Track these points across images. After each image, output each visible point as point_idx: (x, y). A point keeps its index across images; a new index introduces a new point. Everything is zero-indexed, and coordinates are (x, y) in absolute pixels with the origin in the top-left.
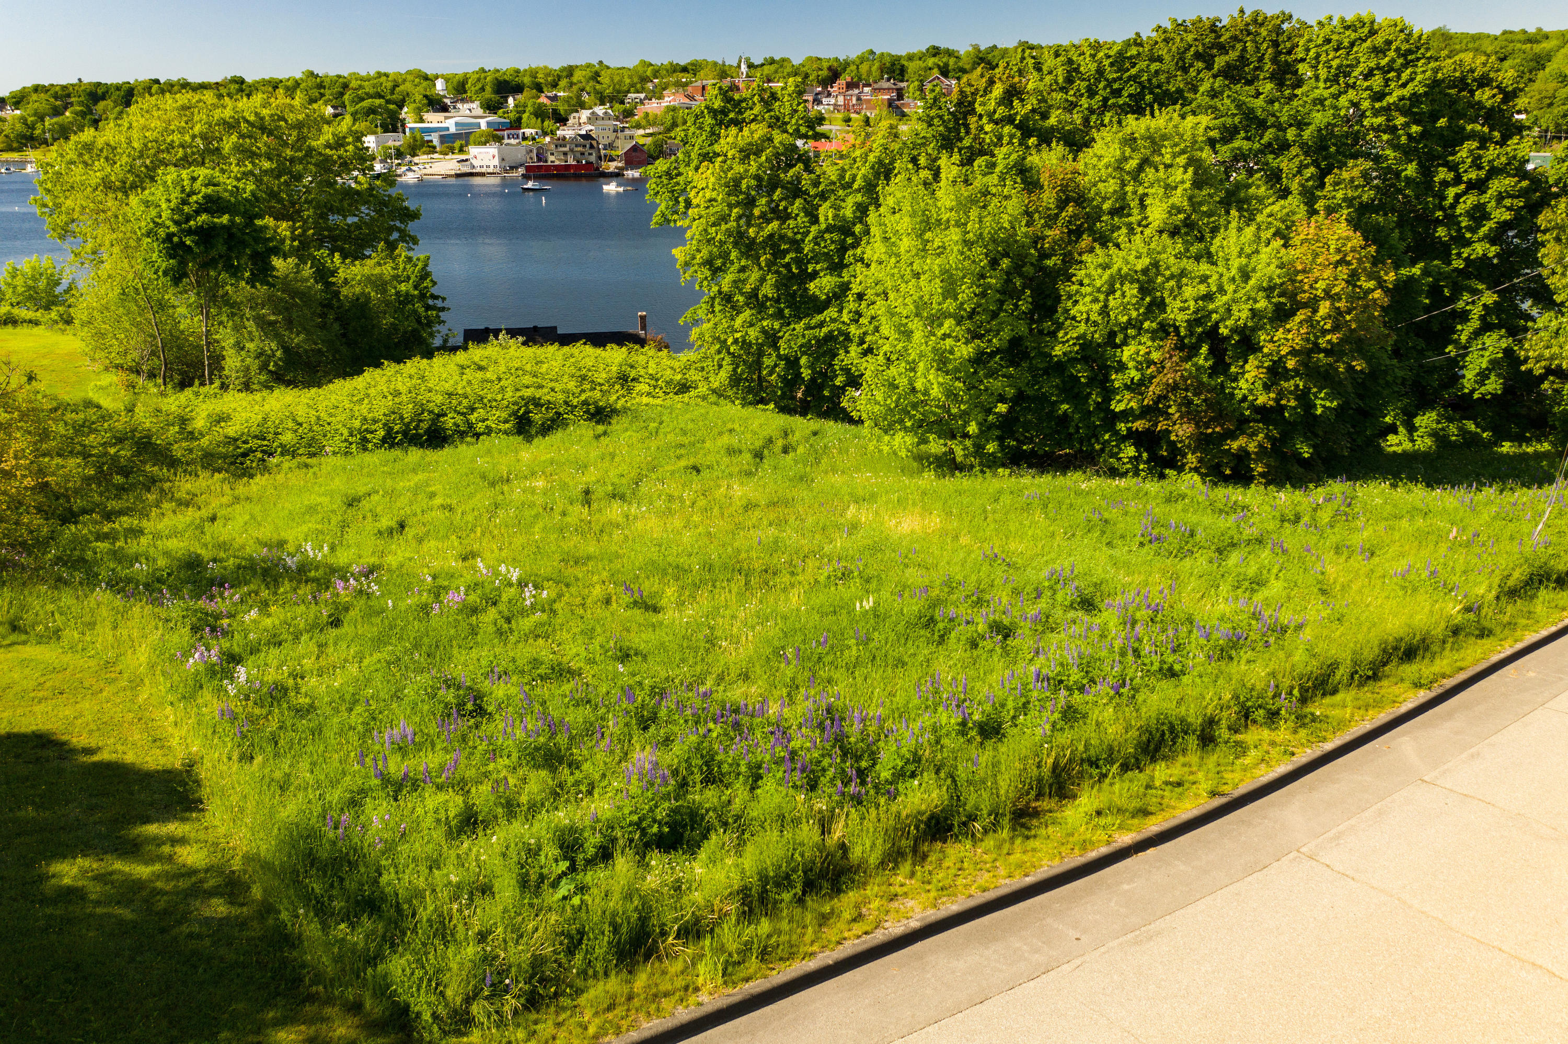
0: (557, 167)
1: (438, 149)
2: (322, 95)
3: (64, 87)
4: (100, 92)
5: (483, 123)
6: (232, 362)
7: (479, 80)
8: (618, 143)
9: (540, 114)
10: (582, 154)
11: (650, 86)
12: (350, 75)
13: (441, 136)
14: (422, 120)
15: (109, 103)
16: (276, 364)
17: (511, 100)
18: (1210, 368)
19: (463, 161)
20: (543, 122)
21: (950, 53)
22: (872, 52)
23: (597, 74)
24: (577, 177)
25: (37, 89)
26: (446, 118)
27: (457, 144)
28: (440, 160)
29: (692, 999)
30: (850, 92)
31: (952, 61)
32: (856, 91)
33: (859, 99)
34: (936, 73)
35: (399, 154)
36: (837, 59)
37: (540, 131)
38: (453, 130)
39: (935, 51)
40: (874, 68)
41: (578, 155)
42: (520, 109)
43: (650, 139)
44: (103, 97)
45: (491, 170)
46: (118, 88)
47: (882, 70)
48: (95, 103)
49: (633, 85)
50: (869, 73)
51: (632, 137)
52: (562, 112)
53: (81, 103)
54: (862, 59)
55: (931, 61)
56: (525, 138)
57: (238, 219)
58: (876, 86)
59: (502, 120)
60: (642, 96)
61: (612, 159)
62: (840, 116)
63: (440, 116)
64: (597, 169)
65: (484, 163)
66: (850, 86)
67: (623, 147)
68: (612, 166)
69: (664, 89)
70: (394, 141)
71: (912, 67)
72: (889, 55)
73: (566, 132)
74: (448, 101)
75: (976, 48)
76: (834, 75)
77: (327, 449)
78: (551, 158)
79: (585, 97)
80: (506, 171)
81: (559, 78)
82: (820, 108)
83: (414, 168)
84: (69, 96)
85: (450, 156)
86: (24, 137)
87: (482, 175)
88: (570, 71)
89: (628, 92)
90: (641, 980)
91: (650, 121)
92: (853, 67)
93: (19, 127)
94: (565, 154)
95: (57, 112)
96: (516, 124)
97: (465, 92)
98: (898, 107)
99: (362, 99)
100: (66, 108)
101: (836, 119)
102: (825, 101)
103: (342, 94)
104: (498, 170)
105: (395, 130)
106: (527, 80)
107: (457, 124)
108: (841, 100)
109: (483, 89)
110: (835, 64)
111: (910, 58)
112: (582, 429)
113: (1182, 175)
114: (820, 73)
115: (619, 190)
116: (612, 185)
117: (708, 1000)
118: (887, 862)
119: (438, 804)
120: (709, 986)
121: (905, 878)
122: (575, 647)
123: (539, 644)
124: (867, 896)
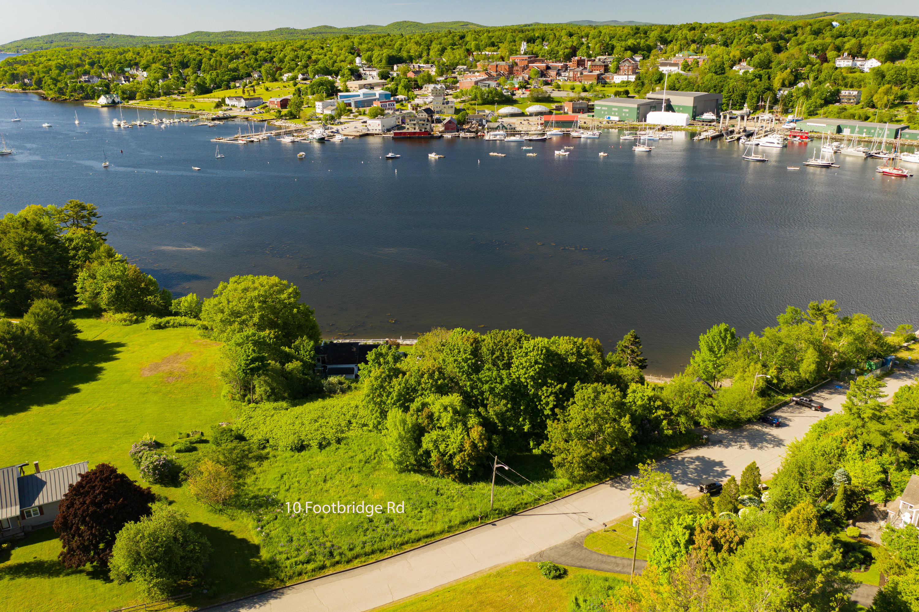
0: (410, 133)
1: (354, 111)
5: (377, 92)
7: (379, 55)
8: (445, 112)
9: (407, 85)
10: (423, 124)
11: (471, 59)
13: (356, 103)
14: (346, 89)
15: (190, 69)
17: (395, 72)
18: (448, 460)
20: (408, 90)
24: (419, 139)
26: (360, 86)
27: (362, 110)
28: (353, 122)
29: (303, 580)
30: (578, 68)
32: (581, 67)
33: (581, 74)
35: (333, 118)
37: (406, 97)
38: (362, 97)
41: (421, 125)
42: (398, 78)
43: (463, 104)
45: (377, 132)
49: (461, 59)
51: (452, 107)
56: (398, 102)
58: (593, 63)
59: (387, 93)
60: (465, 67)
62: (569, 84)
63: (356, 84)
64: (430, 133)
65: (374, 128)
66: (579, 63)
67: (447, 114)
68: (438, 131)
70: (332, 106)
73: (419, 102)
74: (361, 71)
76: (574, 51)
78: (408, 127)
79: (433, 72)
80: (384, 133)
82: (560, 78)
83: (340, 128)
85: (359, 117)
86: (150, 91)
87: (372, 135)
89: (458, 63)
90: (300, 577)
91: (463, 92)
93: (147, 87)
94: (414, 124)
95: (165, 76)
96: (394, 93)
97: (372, 61)
98: (603, 79)
100: (170, 76)
101: (566, 88)
102: (563, 74)
103: (308, 65)
104: (380, 132)
105: (332, 98)
106: (405, 53)
107: (364, 94)
108: (572, 73)
109: (381, 61)
112: (334, 446)
113: (451, 414)
114: (566, 50)
115: (437, 157)
116: (434, 154)
117: (305, 580)
118: (330, 566)
119: (284, 556)
120: (306, 579)
121: (331, 568)
122: (308, 529)
123: (303, 527)
124: (326, 570)
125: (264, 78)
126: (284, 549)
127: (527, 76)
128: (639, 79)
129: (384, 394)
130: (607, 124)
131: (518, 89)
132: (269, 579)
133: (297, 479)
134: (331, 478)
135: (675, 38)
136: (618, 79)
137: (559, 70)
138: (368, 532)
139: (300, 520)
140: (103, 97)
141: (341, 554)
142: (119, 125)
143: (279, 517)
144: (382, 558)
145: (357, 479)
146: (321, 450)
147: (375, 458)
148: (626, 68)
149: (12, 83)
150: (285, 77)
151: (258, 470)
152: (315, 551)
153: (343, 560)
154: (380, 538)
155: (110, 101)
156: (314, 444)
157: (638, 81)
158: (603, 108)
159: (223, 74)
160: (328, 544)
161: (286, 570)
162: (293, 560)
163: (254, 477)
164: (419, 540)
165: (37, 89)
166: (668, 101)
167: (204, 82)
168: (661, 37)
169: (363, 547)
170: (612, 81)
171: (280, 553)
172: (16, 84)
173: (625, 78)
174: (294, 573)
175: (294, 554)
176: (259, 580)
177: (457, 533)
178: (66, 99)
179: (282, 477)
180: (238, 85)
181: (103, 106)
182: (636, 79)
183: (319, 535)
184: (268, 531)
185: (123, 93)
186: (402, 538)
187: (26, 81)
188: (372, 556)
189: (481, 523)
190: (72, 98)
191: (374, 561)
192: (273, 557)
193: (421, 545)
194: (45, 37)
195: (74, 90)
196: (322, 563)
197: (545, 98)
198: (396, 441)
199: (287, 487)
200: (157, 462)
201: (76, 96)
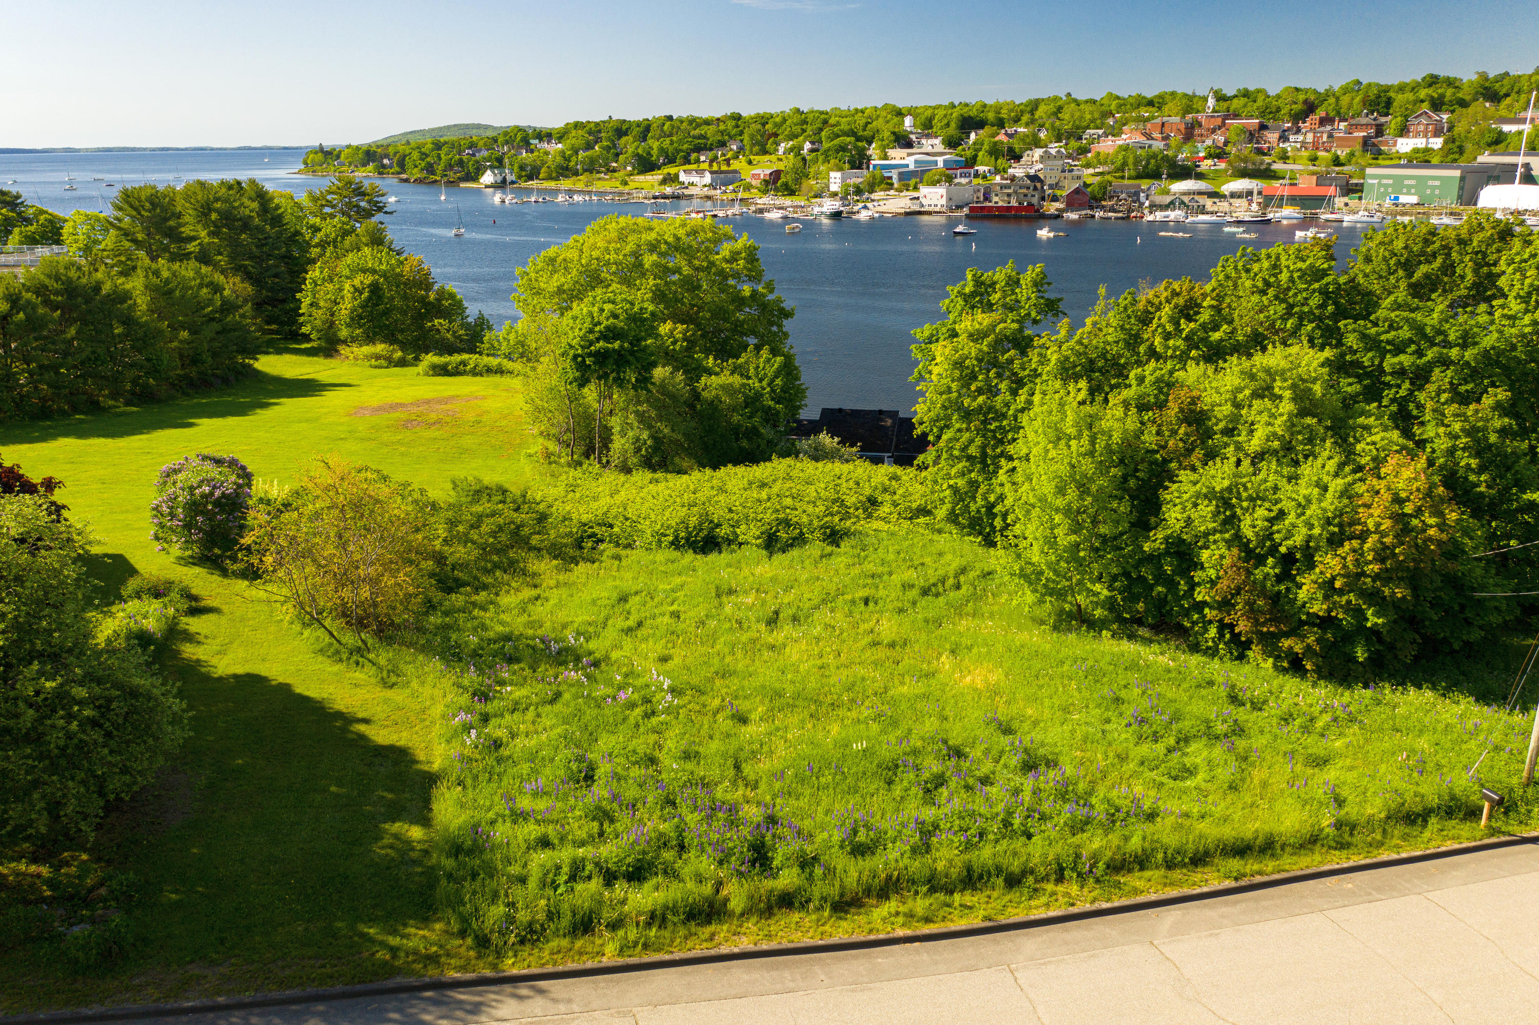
0: (999, 209)
1: (896, 186)
2: (804, 131)
3: (597, 124)
4: (624, 128)
5: (940, 160)
6: (618, 444)
7: (945, 116)
8: (1066, 183)
9: (995, 152)
10: (1026, 195)
11: (1111, 121)
12: (832, 110)
13: (900, 174)
14: (886, 157)
15: (630, 138)
16: (646, 450)
17: (973, 136)
18: (1276, 575)
19: (915, 198)
20: (996, 159)
21: (1451, 82)
22: (1359, 83)
23: (1060, 109)
24: (1017, 218)
25: (577, 125)
26: (909, 155)
27: (912, 182)
28: (895, 197)
29: (597, 959)
30: (1322, 129)
31: (1449, 92)
32: (1329, 128)
33: (1330, 136)
34: (1425, 107)
35: (858, 191)
36: (1315, 92)
37: (992, 169)
38: (912, 167)
39: (1433, 81)
40: (1358, 99)
41: (1022, 196)
42: (978, 144)
43: (1098, 178)
44: (626, 134)
45: (937, 209)
46: (638, 124)
47: (1365, 102)
48: (620, 137)
49: (1093, 121)
50: (1350, 107)
51: (1079, 178)
52: (1017, 150)
53: (609, 139)
54: (1346, 90)
55: (1423, 93)
56: (977, 175)
57: (626, 345)
58: (1352, 121)
59: (959, 158)
60: (1101, 132)
61: (1055, 199)
62: (1305, 154)
63: (903, 152)
64: (1038, 210)
65: (932, 203)
66: (1323, 121)
67: (1070, 186)
68: (1052, 208)
69: (1124, 125)
70: (858, 178)
71: (1399, 99)
72: (1378, 85)
73: (1018, 171)
74: (913, 137)
75: (1484, 76)
76: (1310, 108)
77: (637, 543)
78: (995, 199)
79: (1043, 135)
80: (951, 211)
81: (1022, 112)
82: (1286, 145)
83: (869, 205)
84: (600, 131)
85: (905, 193)
86: (562, 168)
87: (929, 213)
88: (1034, 105)
89: (1088, 127)
90: (579, 944)
91: (1100, 160)
92: (1332, 100)
93: (559, 159)
94: (1009, 195)
95: (589, 147)
96: (971, 162)
97: (931, 127)
98: (1374, 145)
99: (838, 136)
100: (596, 142)
101: (1301, 157)
102: (1292, 138)
103: (821, 130)
104: (944, 209)
105: (860, 168)
106: (991, 116)
107: (916, 162)
108: (1310, 137)
109: (948, 125)
110: (1312, 97)
111: (1401, 89)
112: (815, 548)
113: (1287, 407)
114: (1294, 106)
115: (1051, 235)
116: (1047, 229)
117: (606, 961)
118: (746, 914)
119: (531, 830)
120: (610, 954)
121: (751, 925)
122: (672, 743)
123: (653, 738)
124: (722, 930)
125: (747, 148)
126: (541, 805)
127: (1222, 139)
128: (1453, 142)
129: (1003, 386)
130: (1393, 208)
131: (1205, 158)
132: (425, 921)
133: (674, 607)
134: (795, 619)
135: (1516, 89)
136: (1405, 145)
137: (1284, 131)
138: (944, 792)
139: (647, 715)
140: (489, 172)
141: (806, 863)
142: (503, 202)
143: (567, 696)
144: (1019, 915)
145: (888, 628)
146: (771, 555)
147: (958, 587)
148: (1421, 128)
149: (364, 165)
150: (782, 147)
151: (548, 581)
152: (680, 831)
153: (818, 890)
154: (1007, 823)
155: (499, 179)
156: (750, 532)
157: (1451, 146)
158: (1385, 181)
159: (680, 141)
160: (752, 813)
161: (517, 892)
162: (565, 855)
163: (528, 593)
164: (1199, 860)
165: (399, 173)
166: (1527, 166)
167: (649, 154)
168: (1485, 88)
169: (923, 848)
170: (1394, 150)
171: (519, 816)
172: (371, 167)
173: (1420, 143)
174: (552, 915)
175: (582, 829)
176: (372, 920)
177: (1385, 856)
178: (436, 181)
179: (623, 599)
180: (703, 158)
181: (487, 187)
182: (1446, 142)
183: (714, 773)
184: (501, 733)
185: (522, 168)
186: (1114, 839)
187: (386, 161)
188: (968, 898)
189: (1494, 832)
190: (445, 179)
191: (976, 921)
192: (475, 828)
193: (1216, 884)
194: (433, 130)
195: (450, 167)
196: (707, 889)
197: (1259, 170)
198: (1061, 491)
199: (631, 623)
200: (206, 489)
201: (452, 175)
